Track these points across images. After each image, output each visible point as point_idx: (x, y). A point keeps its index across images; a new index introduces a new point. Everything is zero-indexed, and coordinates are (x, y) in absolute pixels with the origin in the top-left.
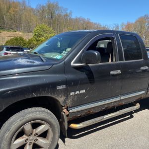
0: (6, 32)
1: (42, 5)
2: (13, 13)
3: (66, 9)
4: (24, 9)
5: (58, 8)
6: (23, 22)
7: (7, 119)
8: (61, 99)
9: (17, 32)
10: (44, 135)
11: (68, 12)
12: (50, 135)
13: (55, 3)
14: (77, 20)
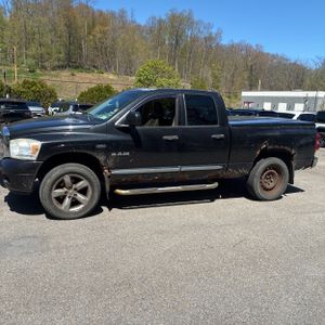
0: (84, 75)
1: (158, 18)
2: (99, 35)
3: (209, 26)
4: (122, 28)
5: (193, 23)
6: (118, 54)
7: (49, 170)
8: (101, 158)
9: (105, 75)
10: (84, 191)
11: (214, 31)
12: (90, 192)
13: (186, 14)
14: (233, 49)
